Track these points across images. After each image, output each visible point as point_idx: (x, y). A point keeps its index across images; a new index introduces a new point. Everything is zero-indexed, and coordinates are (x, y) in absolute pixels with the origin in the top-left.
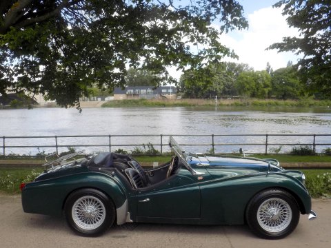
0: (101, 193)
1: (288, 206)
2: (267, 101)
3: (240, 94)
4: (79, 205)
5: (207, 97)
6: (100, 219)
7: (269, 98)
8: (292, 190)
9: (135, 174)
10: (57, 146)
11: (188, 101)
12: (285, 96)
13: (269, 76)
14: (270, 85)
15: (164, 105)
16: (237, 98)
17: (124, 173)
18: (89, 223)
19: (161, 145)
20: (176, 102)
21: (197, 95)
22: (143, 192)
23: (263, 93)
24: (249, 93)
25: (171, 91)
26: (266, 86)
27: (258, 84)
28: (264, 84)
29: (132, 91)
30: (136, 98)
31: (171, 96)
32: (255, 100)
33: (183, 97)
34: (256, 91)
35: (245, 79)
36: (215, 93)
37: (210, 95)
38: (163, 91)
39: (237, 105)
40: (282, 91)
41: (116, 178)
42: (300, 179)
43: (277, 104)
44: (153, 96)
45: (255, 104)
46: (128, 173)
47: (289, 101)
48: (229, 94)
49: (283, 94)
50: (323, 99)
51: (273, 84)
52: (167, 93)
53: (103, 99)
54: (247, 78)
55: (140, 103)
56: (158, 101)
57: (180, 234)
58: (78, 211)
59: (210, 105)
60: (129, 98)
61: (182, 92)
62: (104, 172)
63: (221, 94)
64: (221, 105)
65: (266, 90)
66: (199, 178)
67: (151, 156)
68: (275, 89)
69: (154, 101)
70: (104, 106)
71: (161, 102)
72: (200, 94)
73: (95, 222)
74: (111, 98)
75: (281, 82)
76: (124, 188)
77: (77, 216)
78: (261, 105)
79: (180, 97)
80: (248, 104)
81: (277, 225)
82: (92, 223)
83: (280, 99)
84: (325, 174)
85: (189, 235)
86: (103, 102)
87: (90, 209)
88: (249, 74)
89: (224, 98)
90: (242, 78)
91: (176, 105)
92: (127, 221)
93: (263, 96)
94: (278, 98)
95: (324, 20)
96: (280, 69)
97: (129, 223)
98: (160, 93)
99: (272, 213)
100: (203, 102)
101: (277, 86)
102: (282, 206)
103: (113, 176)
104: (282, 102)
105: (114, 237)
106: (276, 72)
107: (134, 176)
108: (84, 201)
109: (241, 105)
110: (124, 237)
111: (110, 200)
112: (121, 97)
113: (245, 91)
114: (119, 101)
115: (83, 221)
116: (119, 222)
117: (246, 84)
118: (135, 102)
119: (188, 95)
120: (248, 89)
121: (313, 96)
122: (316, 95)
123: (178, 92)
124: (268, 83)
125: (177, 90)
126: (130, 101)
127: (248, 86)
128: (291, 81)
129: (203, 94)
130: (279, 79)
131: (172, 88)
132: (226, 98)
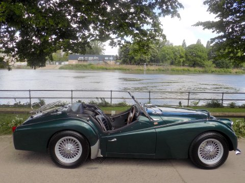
0: (78, 135)
1: (221, 144)
2: (182, 68)
3: (162, 62)
4: (61, 144)
5: (138, 64)
6: (77, 154)
7: (183, 65)
8: (224, 132)
9: (103, 120)
10: (30, 98)
11: (124, 66)
12: (194, 64)
13: (184, 50)
15: (106, 69)
16: (160, 65)
17: (96, 119)
18: (68, 158)
19: (111, 98)
20: (115, 67)
21: (131, 62)
22: (111, 134)
23: (179, 62)
24: (169, 61)
25: (111, 58)
26: (181, 57)
27: (176, 55)
28: (180, 55)
29: (82, 58)
30: (85, 63)
31: (112, 62)
32: (173, 67)
33: (121, 64)
34: (174, 60)
35: (166, 51)
36: (145, 61)
37: (141, 62)
38: (106, 58)
39: (160, 70)
40: (193, 61)
41: (90, 122)
42: (230, 124)
43: (189, 70)
44: (98, 62)
45: (173, 70)
46: (99, 120)
47: (197, 69)
48: (155, 62)
49: (193, 63)
50: (221, 68)
51: (186, 55)
52: (109, 60)
53: (60, 64)
54: (168, 51)
55: (88, 67)
56: (101, 66)
57: (138, 166)
58: (59, 148)
59: (140, 70)
60: (80, 63)
61: (120, 59)
62: (81, 118)
63: (149, 62)
64: (148, 70)
65: (182, 60)
66: (155, 124)
67: (103, 106)
68: (188, 60)
69: (99, 66)
70: (61, 68)
71: (104, 67)
72: (133, 61)
73: (73, 157)
74: (67, 63)
75: (192, 54)
76: (96, 130)
77: (59, 152)
78: (178, 71)
79: (118, 63)
80: (168, 70)
81: (212, 159)
82: (71, 158)
83: (192, 66)
84: (237, 121)
85: (146, 167)
86: (60, 66)
87: (69, 147)
88: (170, 48)
89: (150, 65)
90: (164, 51)
91: (115, 69)
92: (98, 156)
93: (179, 64)
94: (189, 66)
95: (235, 8)
96: (192, 45)
97: (100, 158)
98: (104, 60)
99: (209, 150)
100: (135, 67)
101: (189, 57)
102: (216, 145)
103: (88, 121)
104: (192, 69)
105: (88, 168)
106: (189, 47)
107: (103, 121)
108: (65, 140)
109: (163, 70)
110: (96, 168)
111: (86, 139)
112: (74, 62)
113: (166, 60)
114: (72, 65)
115: (64, 156)
116: (93, 157)
117: (167, 55)
118: (85, 66)
119: (124, 62)
120: (169, 59)
121: (214, 65)
122: (216, 64)
123: (117, 60)
124: (183, 55)
125: (116, 58)
126: (81, 65)
127: (168, 57)
128: (200, 54)
129: (135, 62)
130: (190, 52)
131: (113, 56)
132: (152, 65)
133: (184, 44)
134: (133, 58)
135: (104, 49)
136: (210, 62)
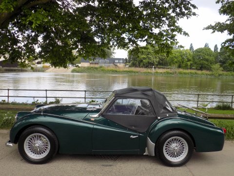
2: (189, 71)
3: (170, 65)
5: (147, 67)
7: (191, 69)
11: (133, 69)
12: (202, 68)
13: (192, 53)
14: (192, 60)
15: (116, 72)
16: (169, 68)
20: (125, 70)
21: (139, 65)
23: (187, 65)
24: (177, 65)
25: (121, 61)
26: (189, 60)
27: (183, 58)
28: (188, 59)
30: (96, 66)
31: (122, 65)
32: (181, 70)
33: (130, 66)
34: (182, 63)
36: (153, 64)
37: (149, 65)
38: (116, 61)
39: (168, 73)
40: (200, 64)
43: (196, 73)
44: (108, 64)
45: (180, 73)
47: (204, 72)
48: (162, 65)
49: (201, 66)
50: (228, 71)
51: (194, 59)
52: (119, 63)
54: (175, 54)
55: (99, 69)
56: (112, 68)
59: (149, 72)
60: (92, 66)
61: (129, 62)
63: (157, 65)
64: (157, 73)
65: (189, 63)
68: (196, 63)
69: (109, 68)
71: (114, 69)
72: (142, 64)
75: (200, 58)
78: (185, 74)
79: (127, 66)
80: (176, 73)
83: (199, 70)
86: (73, 68)
88: (177, 52)
89: (158, 68)
93: (186, 67)
94: (197, 69)
96: (199, 49)
98: (114, 63)
100: (144, 70)
101: (196, 60)
104: (199, 72)
106: (196, 50)
109: (171, 73)
112: (86, 65)
113: (174, 63)
114: (84, 68)
117: (174, 58)
118: (96, 68)
119: (134, 65)
120: (176, 62)
121: (221, 68)
122: (224, 68)
123: (126, 62)
124: (190, 58)
125: (125, 61)
126: (92, 67)
127: (176, 60)
128: (207, 57)
129: (144, 65)
130: (198, 56)
131: (123, 59)
132: (160, 68)
133: (191, 48)
134: (142, 61)
135: (114, 53)
136: (217, 66)
